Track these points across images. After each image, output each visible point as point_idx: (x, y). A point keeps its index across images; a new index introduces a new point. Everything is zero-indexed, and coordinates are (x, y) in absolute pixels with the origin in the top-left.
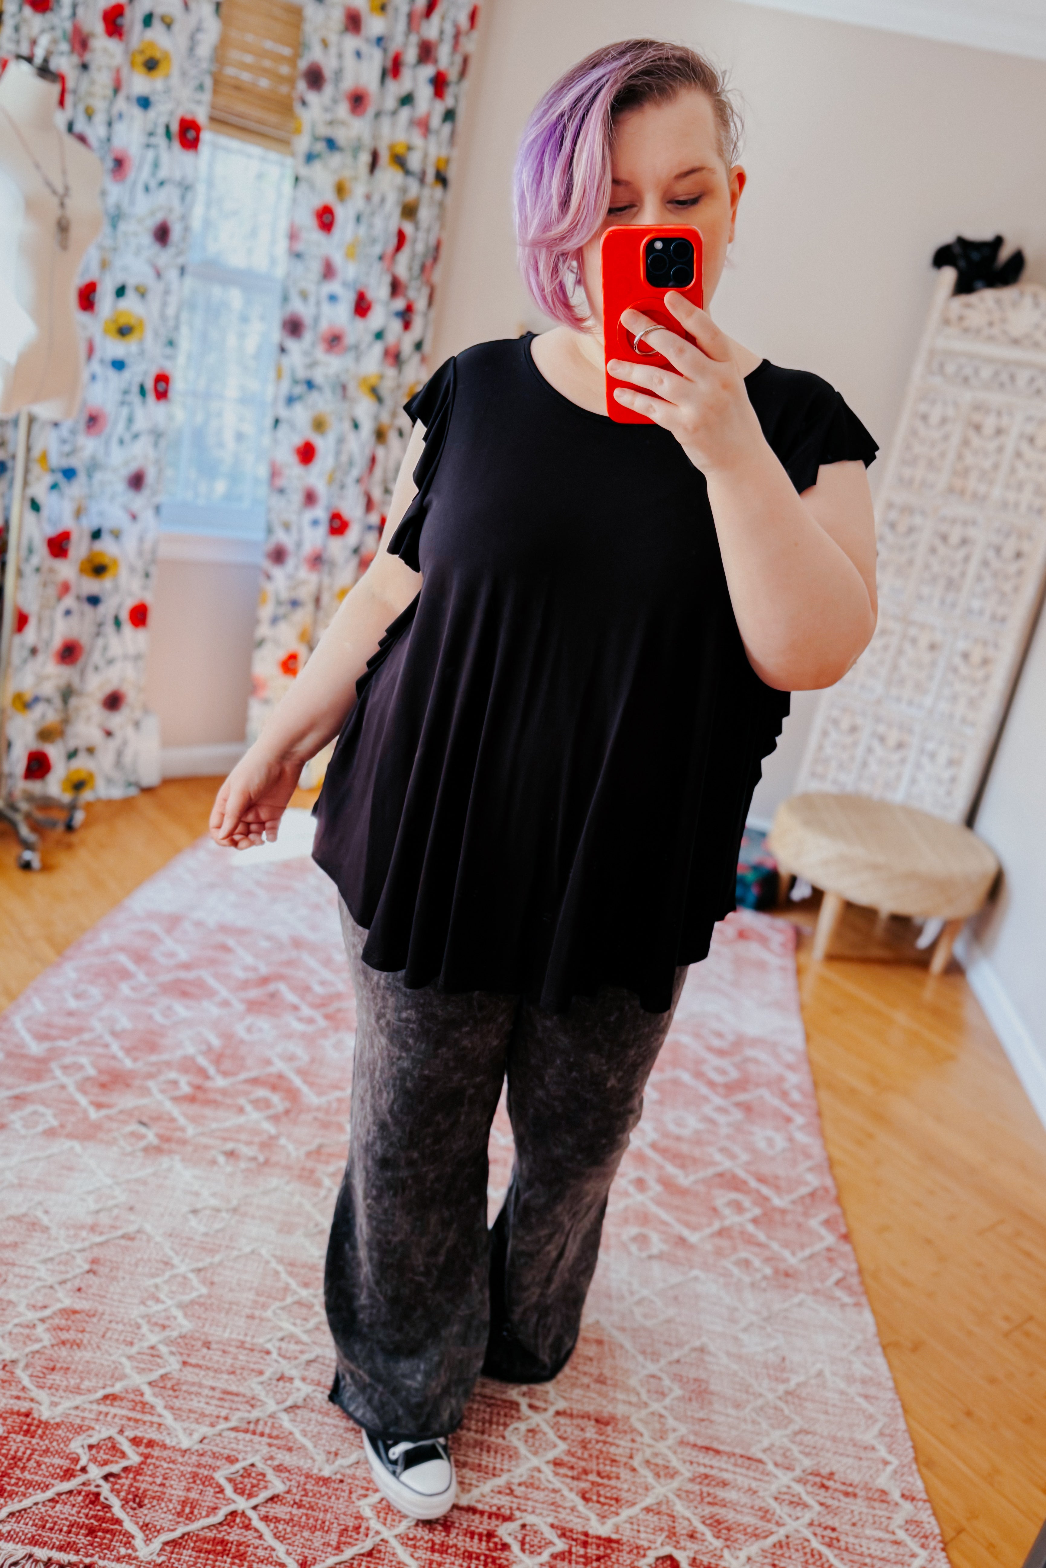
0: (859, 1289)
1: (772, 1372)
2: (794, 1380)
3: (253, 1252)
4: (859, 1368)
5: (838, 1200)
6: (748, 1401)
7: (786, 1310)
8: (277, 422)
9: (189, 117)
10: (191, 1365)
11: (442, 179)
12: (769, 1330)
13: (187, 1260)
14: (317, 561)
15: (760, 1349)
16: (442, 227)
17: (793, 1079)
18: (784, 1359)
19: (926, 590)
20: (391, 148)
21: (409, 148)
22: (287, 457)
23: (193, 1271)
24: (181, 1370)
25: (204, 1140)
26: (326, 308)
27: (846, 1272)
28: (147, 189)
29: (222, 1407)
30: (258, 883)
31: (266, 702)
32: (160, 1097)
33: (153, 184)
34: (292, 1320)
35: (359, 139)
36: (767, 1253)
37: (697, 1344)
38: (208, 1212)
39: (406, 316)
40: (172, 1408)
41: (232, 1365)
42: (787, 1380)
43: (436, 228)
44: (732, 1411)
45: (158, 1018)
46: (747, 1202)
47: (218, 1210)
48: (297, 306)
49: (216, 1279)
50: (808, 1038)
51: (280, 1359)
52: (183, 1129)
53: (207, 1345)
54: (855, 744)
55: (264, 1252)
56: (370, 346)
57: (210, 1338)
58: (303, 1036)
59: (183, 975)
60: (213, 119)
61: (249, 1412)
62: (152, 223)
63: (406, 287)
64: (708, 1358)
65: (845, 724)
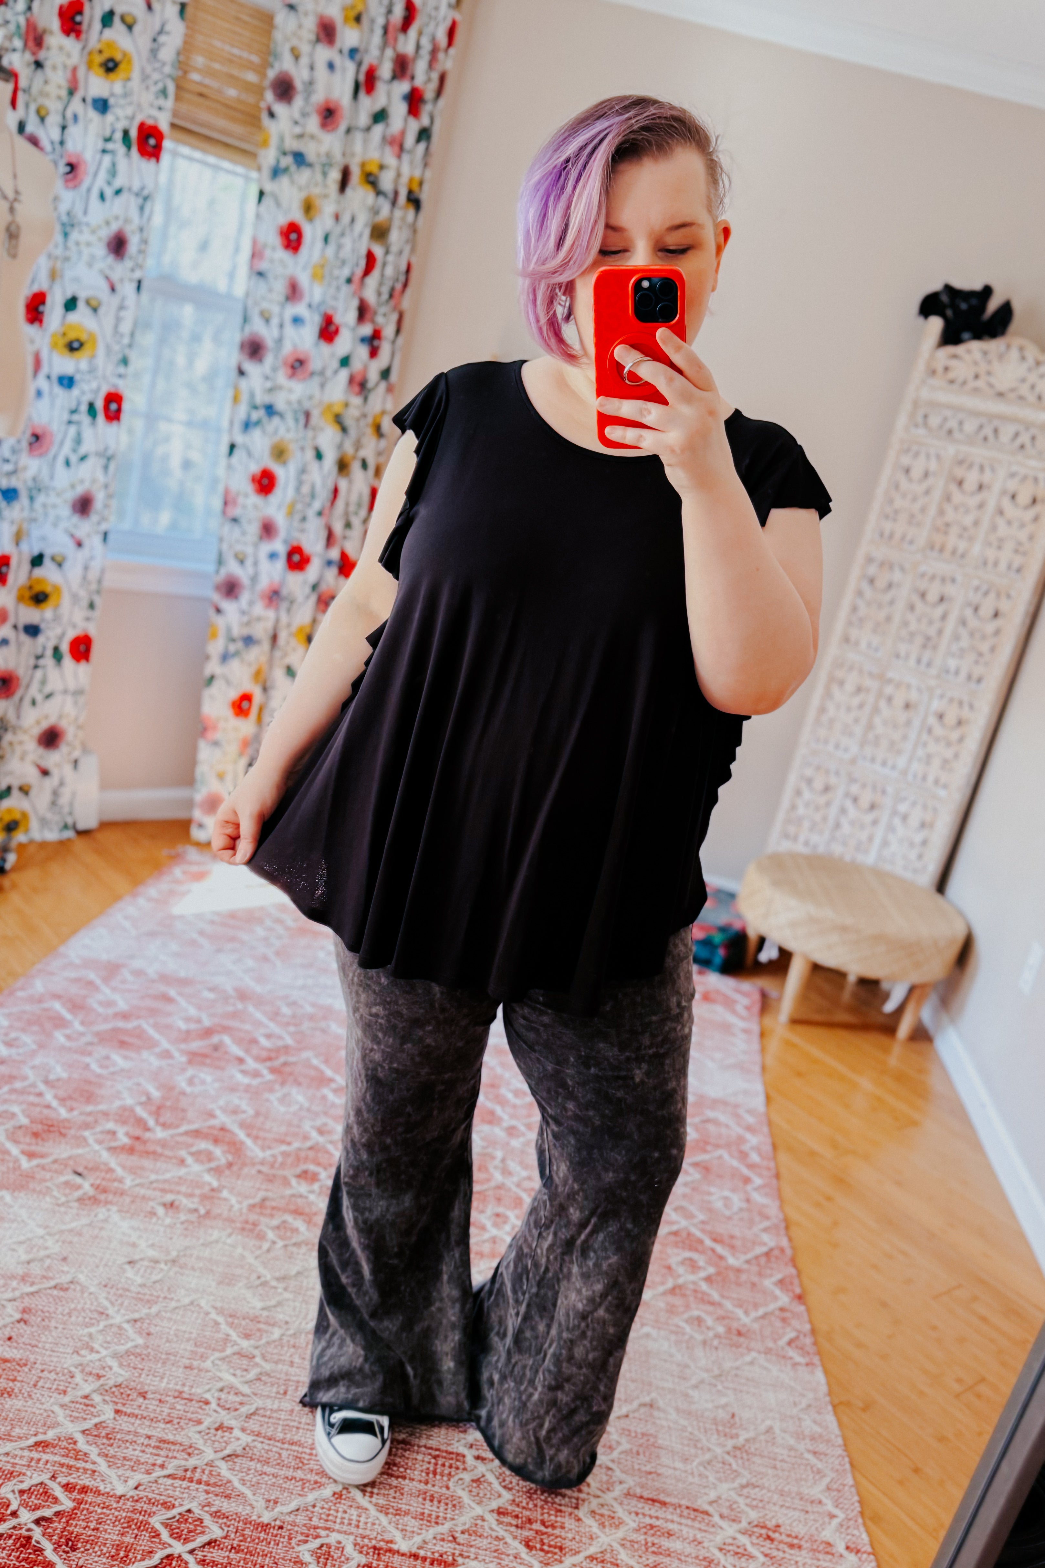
0: (811, 1349)
1: (720, 1428)
2: (743, 1436)
3: (192, 1303)
4: (808, 1425)
5: (793, 1261)
6: (696, 1456)
7: (737, 1368)
8: (232, 447)
9: (150, 122)
10: (125, 1414)
11: (415, 202)
12: (720, 1387)
13: (122, 1311)
14: (274, 596)
15: (710, 1405)
16: (413, 250)
17: (753, 1140)
18: (733, 1416)
19: (903, 648)
20: (363, 165)
21: (382, 167)
22: (243, 486)
23: (128, 1322)
24: (114, 1418)
25: (142, 1191)
26: (290, 330)
27: (799, 1332)
28: (102, 197)
29: (158, 1455)
30: (202, 933)
31: (216, 744)
32: (97, 1147)
33: (109, 192)
34: (232, 1371)
35: (328, 155)
36: (720, 1312)
37: (647, 1399)
38: (146, 1263)
39: (373, 342)
40: (107, 1456)
41: (169, 1415)
42: (737, 1436)
43: (407, 250)
44: (679, 1465)
45: (94, 1067)
46: (701, 1261)
47: (157, 1262)
48: (258, 327)
49: (152, 1329)
50: (768, 1099)
51: (219, 1409)
52: (120, 1181)
53: (143, 1395)
54: (828, 804)
55: (203, 1303)
56: (336, 372)
57: (146, 1388)
58: (247, 1088)
59: (121, 1024)
60: (173, 126)
61: (186, 1460)
62: (107, 233)
63: (375, 313)
64: (656, 1413)
65: (818, 784)
